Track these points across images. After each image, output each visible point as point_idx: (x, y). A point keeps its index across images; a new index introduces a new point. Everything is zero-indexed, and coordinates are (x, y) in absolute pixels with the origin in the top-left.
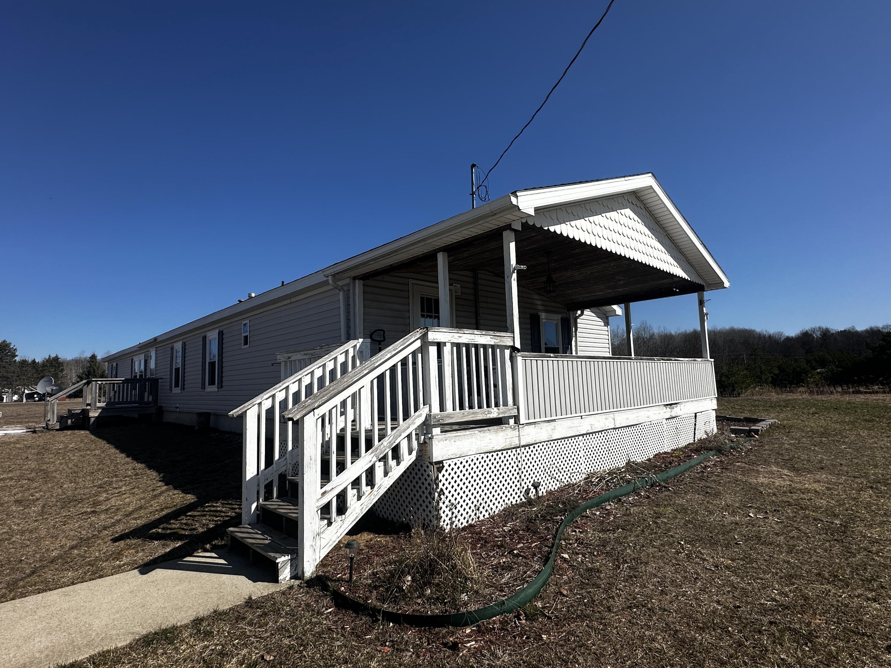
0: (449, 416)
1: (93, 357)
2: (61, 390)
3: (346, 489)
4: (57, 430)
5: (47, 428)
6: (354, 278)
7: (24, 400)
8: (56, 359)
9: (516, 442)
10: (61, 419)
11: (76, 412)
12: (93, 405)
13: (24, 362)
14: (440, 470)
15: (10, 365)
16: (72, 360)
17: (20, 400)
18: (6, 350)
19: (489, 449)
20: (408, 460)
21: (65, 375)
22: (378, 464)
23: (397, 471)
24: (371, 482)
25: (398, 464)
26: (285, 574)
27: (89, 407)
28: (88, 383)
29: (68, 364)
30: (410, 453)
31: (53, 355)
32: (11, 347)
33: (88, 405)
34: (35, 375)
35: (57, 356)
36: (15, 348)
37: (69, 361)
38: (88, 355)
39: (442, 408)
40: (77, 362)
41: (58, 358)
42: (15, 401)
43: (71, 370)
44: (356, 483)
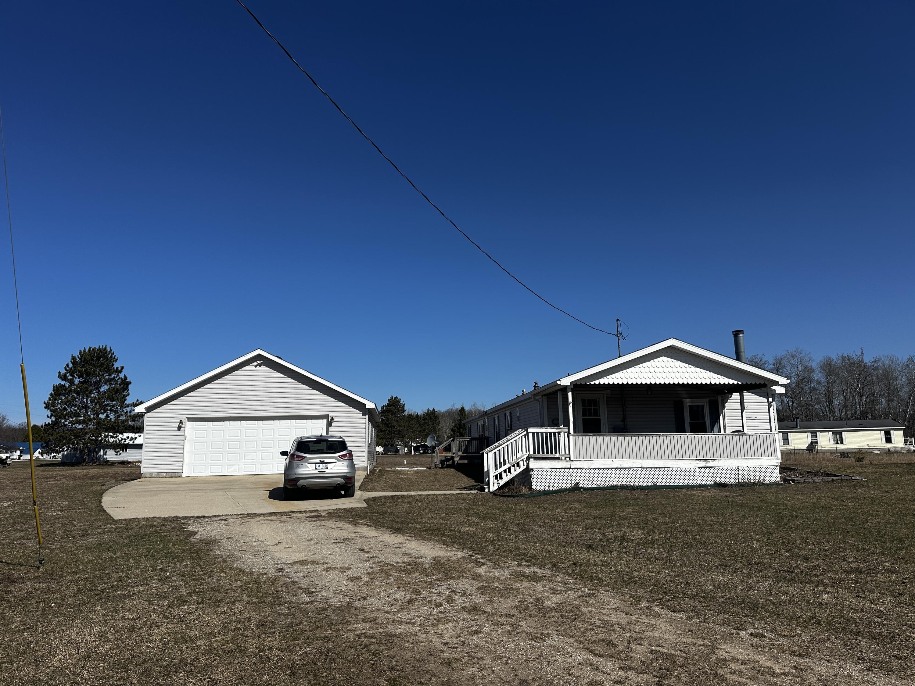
0: (536, 455)
1: (463, 409)
2: (440, 444)
3: (502, 472)
4: (440, 468)
5: (436, 467)
6: (543, 396)
7: (413, 453)
8: (434, 411)
9: (569, 467)
10: (442, 462)
11: (449, 457)
12: (456, 453)
13: (410, 416)
14: (532, 471)
15: (401, 419)
16: (446, 411)
17: (410, 452)
18: (397, 406)
19: (554, 467)
20: (523, 468)
21: (441, 428)
22: (511, 467)
23: (519, 471)
24: (510, 472)
25: (519, 468)
26: (486, 490)
27: (454, 455)
28: (453, 440)
29: (442, 415)
30: (524, 465)
31: (431, 409)
32: (401, 403)
33: (454, 453)
34: (419, 429)
35: (434, 410)
36: (403, 403)
37: (443, 413)
38: (459, 407)
39: (534, 452)
40: (449, 413)
41: (435, 412)
42: (406, 453)
43: (445, 422)
44: (505, 471)
